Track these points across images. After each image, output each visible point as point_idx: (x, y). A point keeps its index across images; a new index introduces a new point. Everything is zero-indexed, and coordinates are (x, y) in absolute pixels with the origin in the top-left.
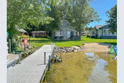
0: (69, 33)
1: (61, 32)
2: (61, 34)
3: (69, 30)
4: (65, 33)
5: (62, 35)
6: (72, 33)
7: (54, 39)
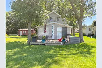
0: (59, 30)
1: (45, 29)
2: (45, 32)
3: (59, 26)
4: (53, 30)
5: (47, 34)
6: (64, 31)
7: (31, 43)
